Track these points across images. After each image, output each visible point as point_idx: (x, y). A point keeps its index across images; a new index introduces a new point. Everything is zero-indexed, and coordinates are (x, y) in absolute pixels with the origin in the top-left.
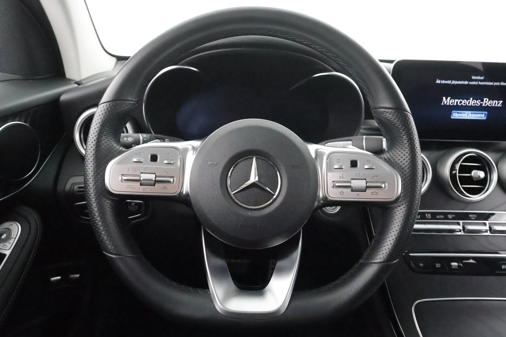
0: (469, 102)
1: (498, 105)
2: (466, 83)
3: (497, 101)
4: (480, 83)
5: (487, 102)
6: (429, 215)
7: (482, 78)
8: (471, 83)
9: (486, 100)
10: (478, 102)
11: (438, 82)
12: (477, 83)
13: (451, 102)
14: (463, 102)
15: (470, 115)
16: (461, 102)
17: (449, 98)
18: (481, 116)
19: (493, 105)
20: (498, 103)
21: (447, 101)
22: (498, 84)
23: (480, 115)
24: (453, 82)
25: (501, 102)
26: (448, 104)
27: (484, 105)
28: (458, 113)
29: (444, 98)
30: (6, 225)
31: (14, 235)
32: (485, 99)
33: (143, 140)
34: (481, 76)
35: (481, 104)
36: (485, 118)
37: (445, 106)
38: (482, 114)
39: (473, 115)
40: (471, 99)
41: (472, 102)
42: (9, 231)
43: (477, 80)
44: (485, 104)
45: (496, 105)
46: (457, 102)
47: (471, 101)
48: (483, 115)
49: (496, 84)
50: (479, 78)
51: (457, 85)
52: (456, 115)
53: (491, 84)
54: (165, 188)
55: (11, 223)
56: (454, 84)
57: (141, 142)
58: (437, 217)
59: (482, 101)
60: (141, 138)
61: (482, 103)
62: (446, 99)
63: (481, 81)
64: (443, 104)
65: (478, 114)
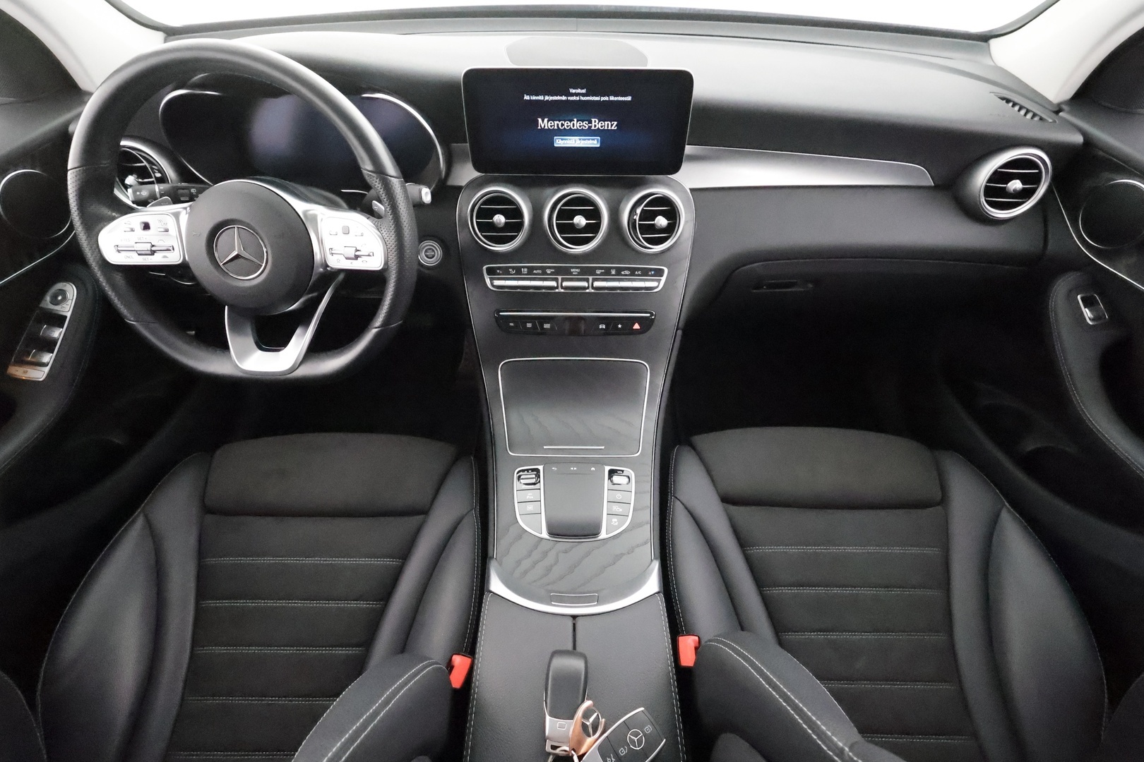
0: (573, 124)
1: (613, 128)
2: (564, 98)
3: (609, 123)
4: (582, 98)
5: (596, 124)
6: (526, 270)
7: (584, 91)
8: (569, 98)
9: (595, 122)
10: (585, 125)
11: (527, 97)
12: (578, 98)
13: (549, 124)
14: (566, 125)
15: (578, 142)
16: (562, 125)
17: (546, 120)
18: (593, 143)
19: (606, 128)
20: (612, 125)
21: (544, 123)
22: (606, 98)
23: (591, 141)
24: (547, 98)
25: (616, 123)
26: (546, 127)
27: (593, 128)
28: (562, 140)
29: (540, 120)
30: (60, 286)
31: (69, 295)
32: (593, 120)
33: (160, 192)
34: (582, 89)
35: (590, 127)
36: (598, 146)
37: (543, 130)
38: (594, 140)
39: (583, 142)
40: (575, 120)
41: (576, 124)
42: (63, 292)
43: (578, 94)
44: (595, 126)
45: (609, 128)
46: (558, 125)
47: (575, 122)
48: (595, 142)
49: (603, 99)
50: (579, 91)
51: (552, 101)
52: (560, 142)
53: (597, 98)
54: (165, 257)
55: (65, 284)
56: (548, 101)
57: (158, 196)
58: (535, 272)
59: (590, 122)
60: (157, 190)
61: (590, 125)
62: (543, 121)
63: (583, 95)
64: (539, 128)
65: (589, 140)
